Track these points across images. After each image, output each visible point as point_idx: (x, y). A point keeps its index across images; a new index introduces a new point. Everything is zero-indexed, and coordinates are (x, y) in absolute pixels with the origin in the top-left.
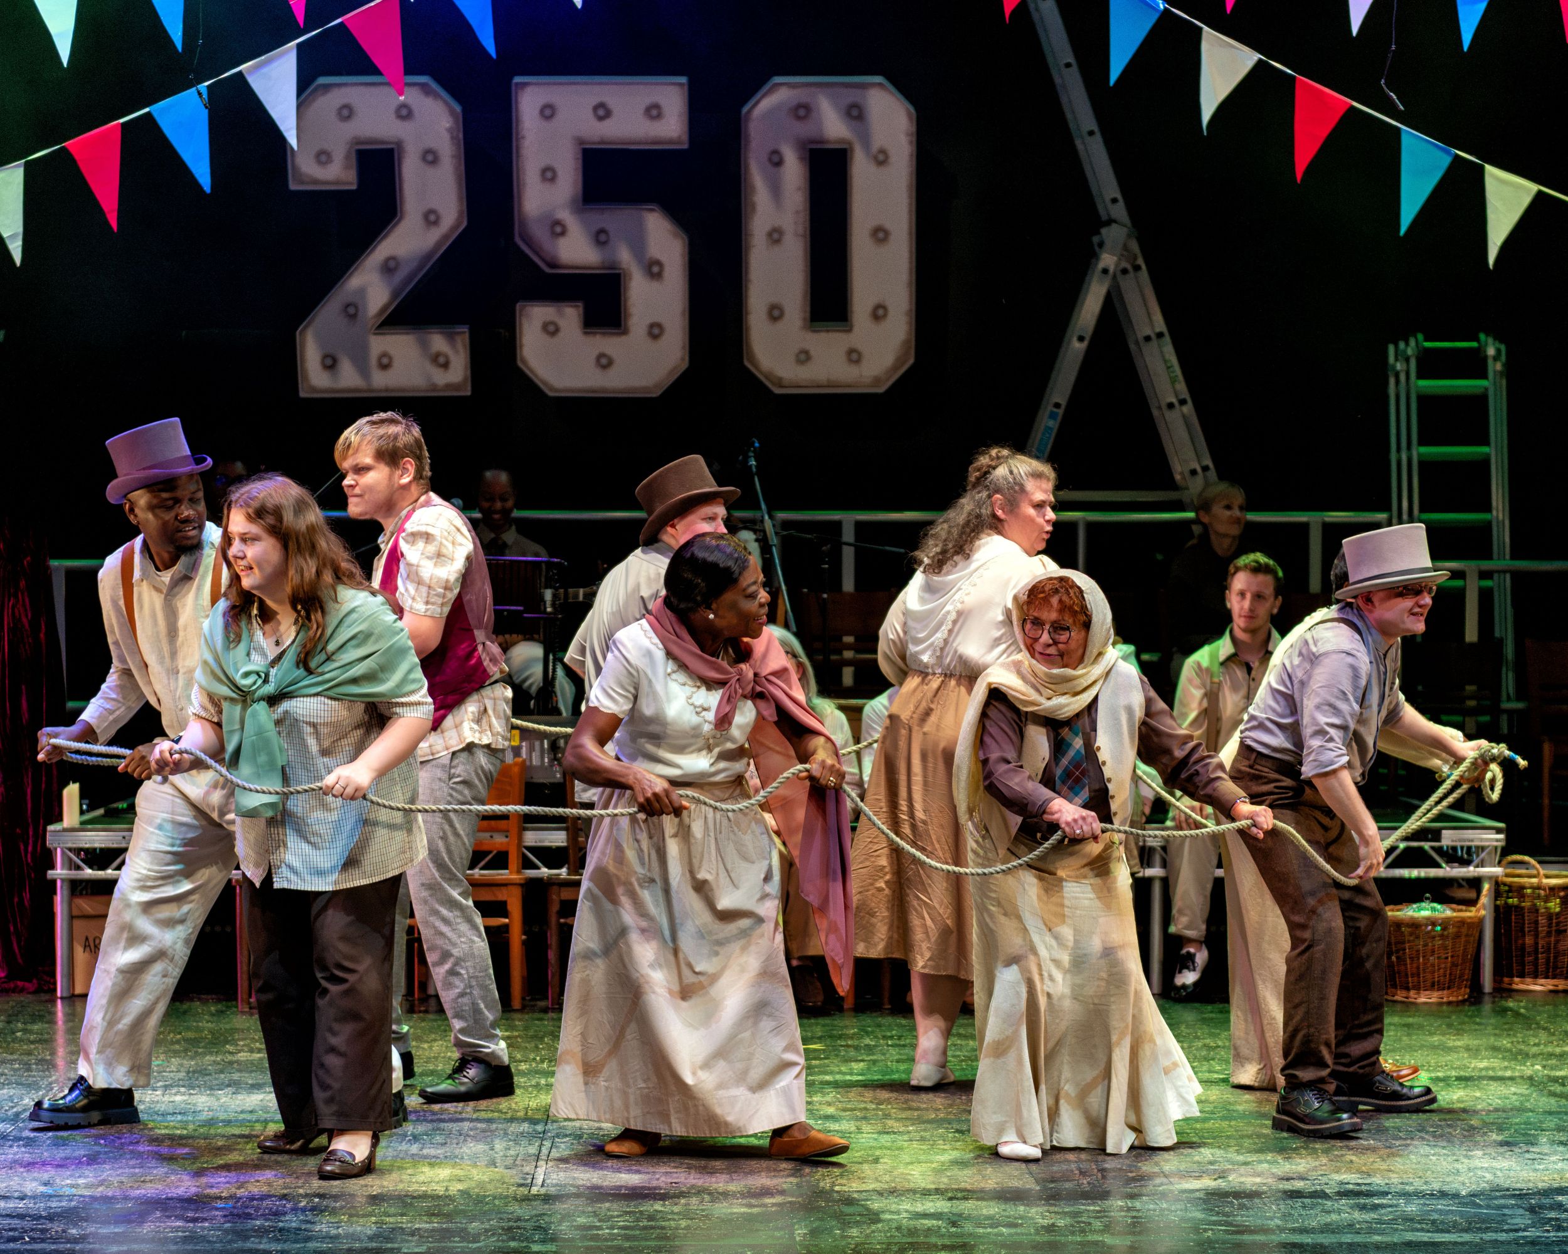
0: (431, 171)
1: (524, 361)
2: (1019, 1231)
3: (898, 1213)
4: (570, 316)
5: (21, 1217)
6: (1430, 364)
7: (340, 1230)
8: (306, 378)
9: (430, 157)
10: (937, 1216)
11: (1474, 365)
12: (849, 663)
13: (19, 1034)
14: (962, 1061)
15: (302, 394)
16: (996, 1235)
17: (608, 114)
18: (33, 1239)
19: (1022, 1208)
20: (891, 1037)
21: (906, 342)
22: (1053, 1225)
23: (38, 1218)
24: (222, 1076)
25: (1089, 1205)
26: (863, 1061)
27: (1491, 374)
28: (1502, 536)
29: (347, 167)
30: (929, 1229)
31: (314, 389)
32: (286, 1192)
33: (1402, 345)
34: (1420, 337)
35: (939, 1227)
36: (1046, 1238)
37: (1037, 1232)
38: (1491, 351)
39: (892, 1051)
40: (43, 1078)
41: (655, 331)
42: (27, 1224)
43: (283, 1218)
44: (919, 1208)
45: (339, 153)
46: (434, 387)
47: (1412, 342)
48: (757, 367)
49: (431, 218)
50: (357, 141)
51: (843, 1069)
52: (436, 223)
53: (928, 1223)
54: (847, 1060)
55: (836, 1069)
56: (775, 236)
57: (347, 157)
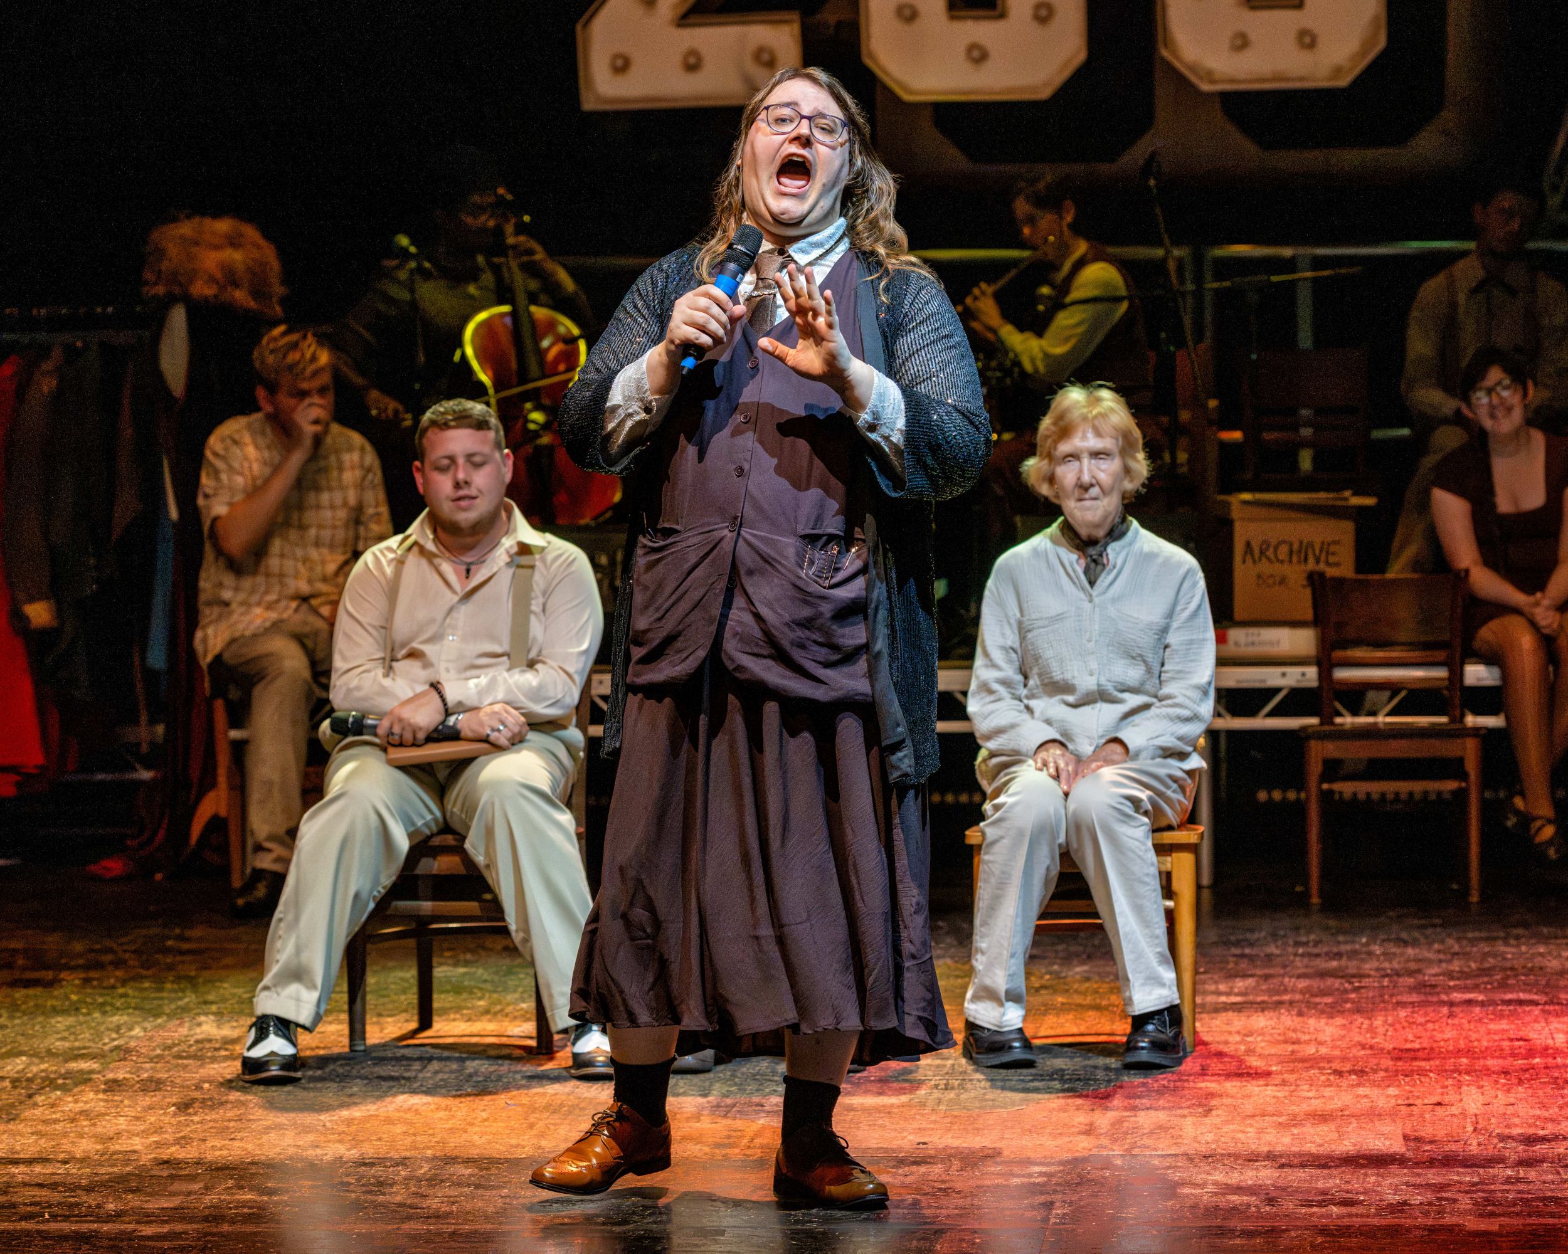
1: (872, 56)
2: (1354, 1210)
3: (1203, 1185)
5: (53, 1186)
7: (454, 1208)
8: (589, 82)
10: (1251, 1190)
12: (1304, 444)
13: (170, 943)
14: (1387, 975)
15: (585, 107)
16: (1322, 1216)
18: (54, 1217)
19: (1373, 1179)
20: (1306, 944)
21: (1376, 18)
22: (1405, 1203)
23: (73, 1188)
24: (403, 997)
25: (1465, 1174)
26: (1252, 976)
30: (1234, 1208)
31: (600, 99)
32: (408, 1154)
35: (1249, 1206)
36: (1389, 1220)
37: (1378, 1215)
39: (1298, 961)
40: (172, 1000)
41: (1043, 13)
42: (55, 1197)
43: (387, 1191)
44: (1235, 1178)
48: (1177, 57)
51: (1222, 987)
53: (1235, 1199)
54: (1231, 976)
55: (1213, 988)
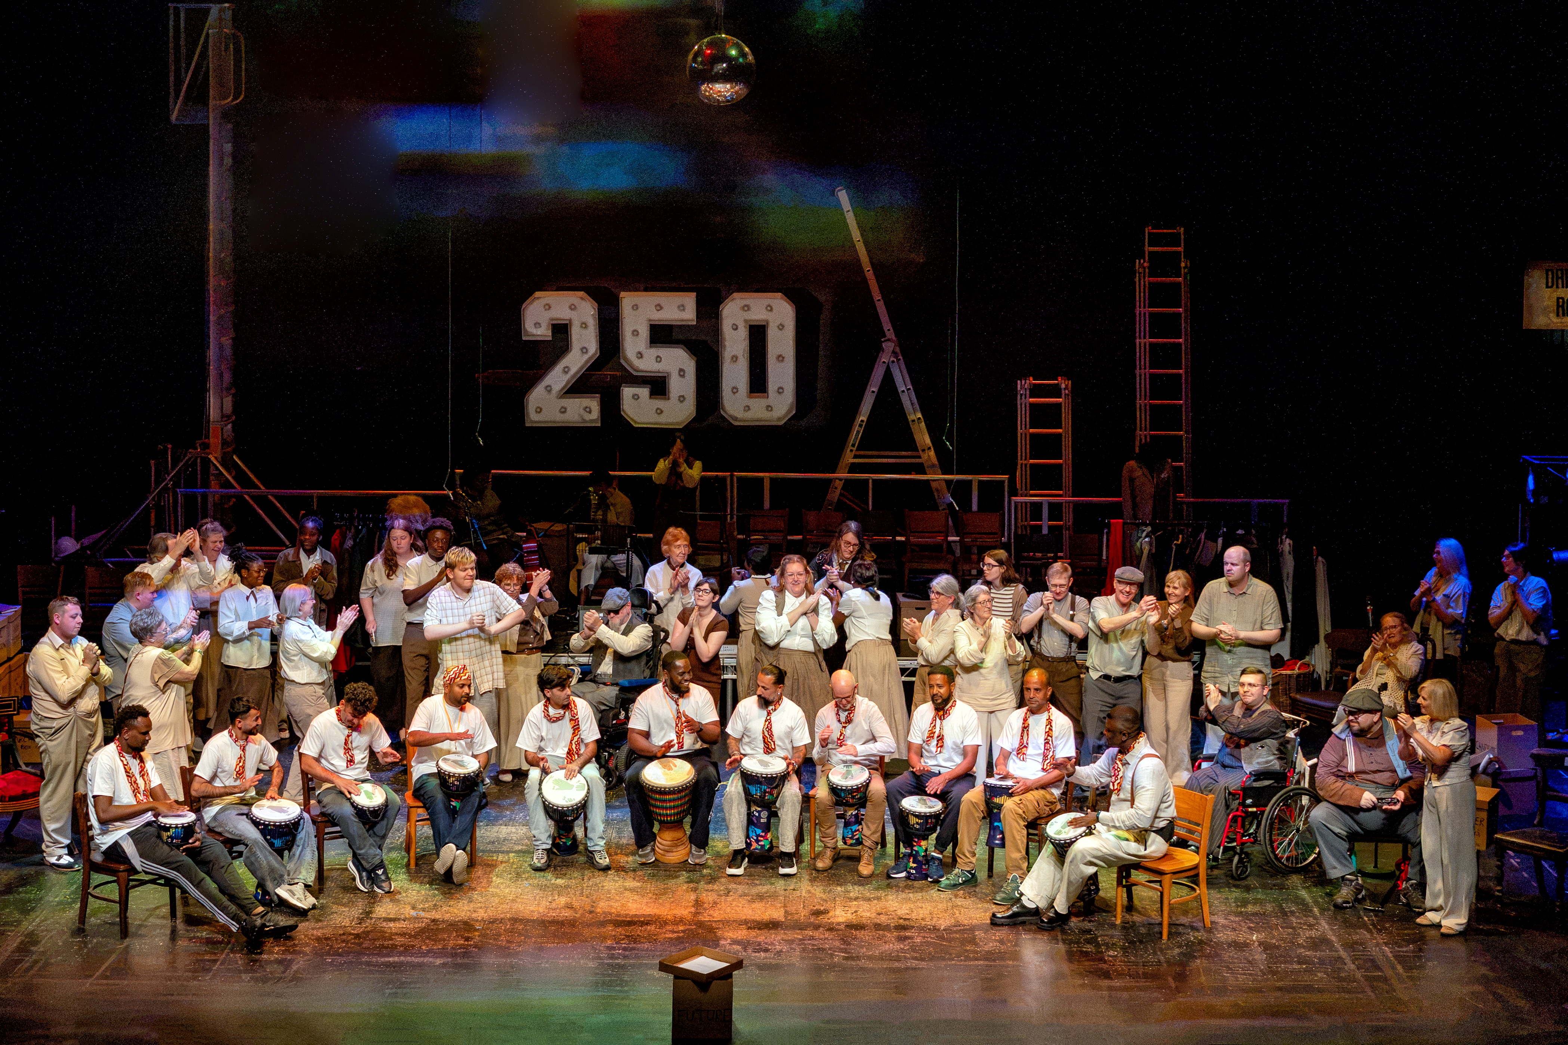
0: (584, 331)
1: (624, 412)
4: (644, 392)
6: (1036, 391)
8: (528, 416)
9: (584, 326)
11: (1055, 391)
15: (527, 425)
17: (661, 308)
21: (792, 403)
27: (1063, 396)
28: (1067, 475)
29: (548, 329)
31: (532, 422)
33: (1023, 382)
34: (1031, 379)
38: (1063, 386)
41: (682, 399)
45: (544, 325)
46: (585, 421)
47: (1028, 381)
48: (726, 414)
49: (584, 350)
50: (552, 319)
52: (586, 352)
56: (735, 359)
57: (548, 326)
